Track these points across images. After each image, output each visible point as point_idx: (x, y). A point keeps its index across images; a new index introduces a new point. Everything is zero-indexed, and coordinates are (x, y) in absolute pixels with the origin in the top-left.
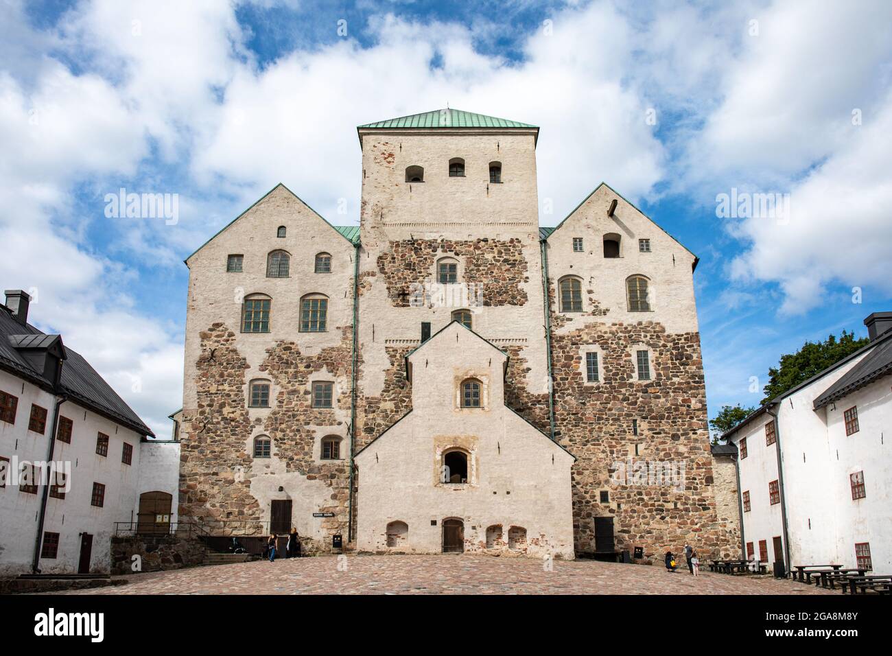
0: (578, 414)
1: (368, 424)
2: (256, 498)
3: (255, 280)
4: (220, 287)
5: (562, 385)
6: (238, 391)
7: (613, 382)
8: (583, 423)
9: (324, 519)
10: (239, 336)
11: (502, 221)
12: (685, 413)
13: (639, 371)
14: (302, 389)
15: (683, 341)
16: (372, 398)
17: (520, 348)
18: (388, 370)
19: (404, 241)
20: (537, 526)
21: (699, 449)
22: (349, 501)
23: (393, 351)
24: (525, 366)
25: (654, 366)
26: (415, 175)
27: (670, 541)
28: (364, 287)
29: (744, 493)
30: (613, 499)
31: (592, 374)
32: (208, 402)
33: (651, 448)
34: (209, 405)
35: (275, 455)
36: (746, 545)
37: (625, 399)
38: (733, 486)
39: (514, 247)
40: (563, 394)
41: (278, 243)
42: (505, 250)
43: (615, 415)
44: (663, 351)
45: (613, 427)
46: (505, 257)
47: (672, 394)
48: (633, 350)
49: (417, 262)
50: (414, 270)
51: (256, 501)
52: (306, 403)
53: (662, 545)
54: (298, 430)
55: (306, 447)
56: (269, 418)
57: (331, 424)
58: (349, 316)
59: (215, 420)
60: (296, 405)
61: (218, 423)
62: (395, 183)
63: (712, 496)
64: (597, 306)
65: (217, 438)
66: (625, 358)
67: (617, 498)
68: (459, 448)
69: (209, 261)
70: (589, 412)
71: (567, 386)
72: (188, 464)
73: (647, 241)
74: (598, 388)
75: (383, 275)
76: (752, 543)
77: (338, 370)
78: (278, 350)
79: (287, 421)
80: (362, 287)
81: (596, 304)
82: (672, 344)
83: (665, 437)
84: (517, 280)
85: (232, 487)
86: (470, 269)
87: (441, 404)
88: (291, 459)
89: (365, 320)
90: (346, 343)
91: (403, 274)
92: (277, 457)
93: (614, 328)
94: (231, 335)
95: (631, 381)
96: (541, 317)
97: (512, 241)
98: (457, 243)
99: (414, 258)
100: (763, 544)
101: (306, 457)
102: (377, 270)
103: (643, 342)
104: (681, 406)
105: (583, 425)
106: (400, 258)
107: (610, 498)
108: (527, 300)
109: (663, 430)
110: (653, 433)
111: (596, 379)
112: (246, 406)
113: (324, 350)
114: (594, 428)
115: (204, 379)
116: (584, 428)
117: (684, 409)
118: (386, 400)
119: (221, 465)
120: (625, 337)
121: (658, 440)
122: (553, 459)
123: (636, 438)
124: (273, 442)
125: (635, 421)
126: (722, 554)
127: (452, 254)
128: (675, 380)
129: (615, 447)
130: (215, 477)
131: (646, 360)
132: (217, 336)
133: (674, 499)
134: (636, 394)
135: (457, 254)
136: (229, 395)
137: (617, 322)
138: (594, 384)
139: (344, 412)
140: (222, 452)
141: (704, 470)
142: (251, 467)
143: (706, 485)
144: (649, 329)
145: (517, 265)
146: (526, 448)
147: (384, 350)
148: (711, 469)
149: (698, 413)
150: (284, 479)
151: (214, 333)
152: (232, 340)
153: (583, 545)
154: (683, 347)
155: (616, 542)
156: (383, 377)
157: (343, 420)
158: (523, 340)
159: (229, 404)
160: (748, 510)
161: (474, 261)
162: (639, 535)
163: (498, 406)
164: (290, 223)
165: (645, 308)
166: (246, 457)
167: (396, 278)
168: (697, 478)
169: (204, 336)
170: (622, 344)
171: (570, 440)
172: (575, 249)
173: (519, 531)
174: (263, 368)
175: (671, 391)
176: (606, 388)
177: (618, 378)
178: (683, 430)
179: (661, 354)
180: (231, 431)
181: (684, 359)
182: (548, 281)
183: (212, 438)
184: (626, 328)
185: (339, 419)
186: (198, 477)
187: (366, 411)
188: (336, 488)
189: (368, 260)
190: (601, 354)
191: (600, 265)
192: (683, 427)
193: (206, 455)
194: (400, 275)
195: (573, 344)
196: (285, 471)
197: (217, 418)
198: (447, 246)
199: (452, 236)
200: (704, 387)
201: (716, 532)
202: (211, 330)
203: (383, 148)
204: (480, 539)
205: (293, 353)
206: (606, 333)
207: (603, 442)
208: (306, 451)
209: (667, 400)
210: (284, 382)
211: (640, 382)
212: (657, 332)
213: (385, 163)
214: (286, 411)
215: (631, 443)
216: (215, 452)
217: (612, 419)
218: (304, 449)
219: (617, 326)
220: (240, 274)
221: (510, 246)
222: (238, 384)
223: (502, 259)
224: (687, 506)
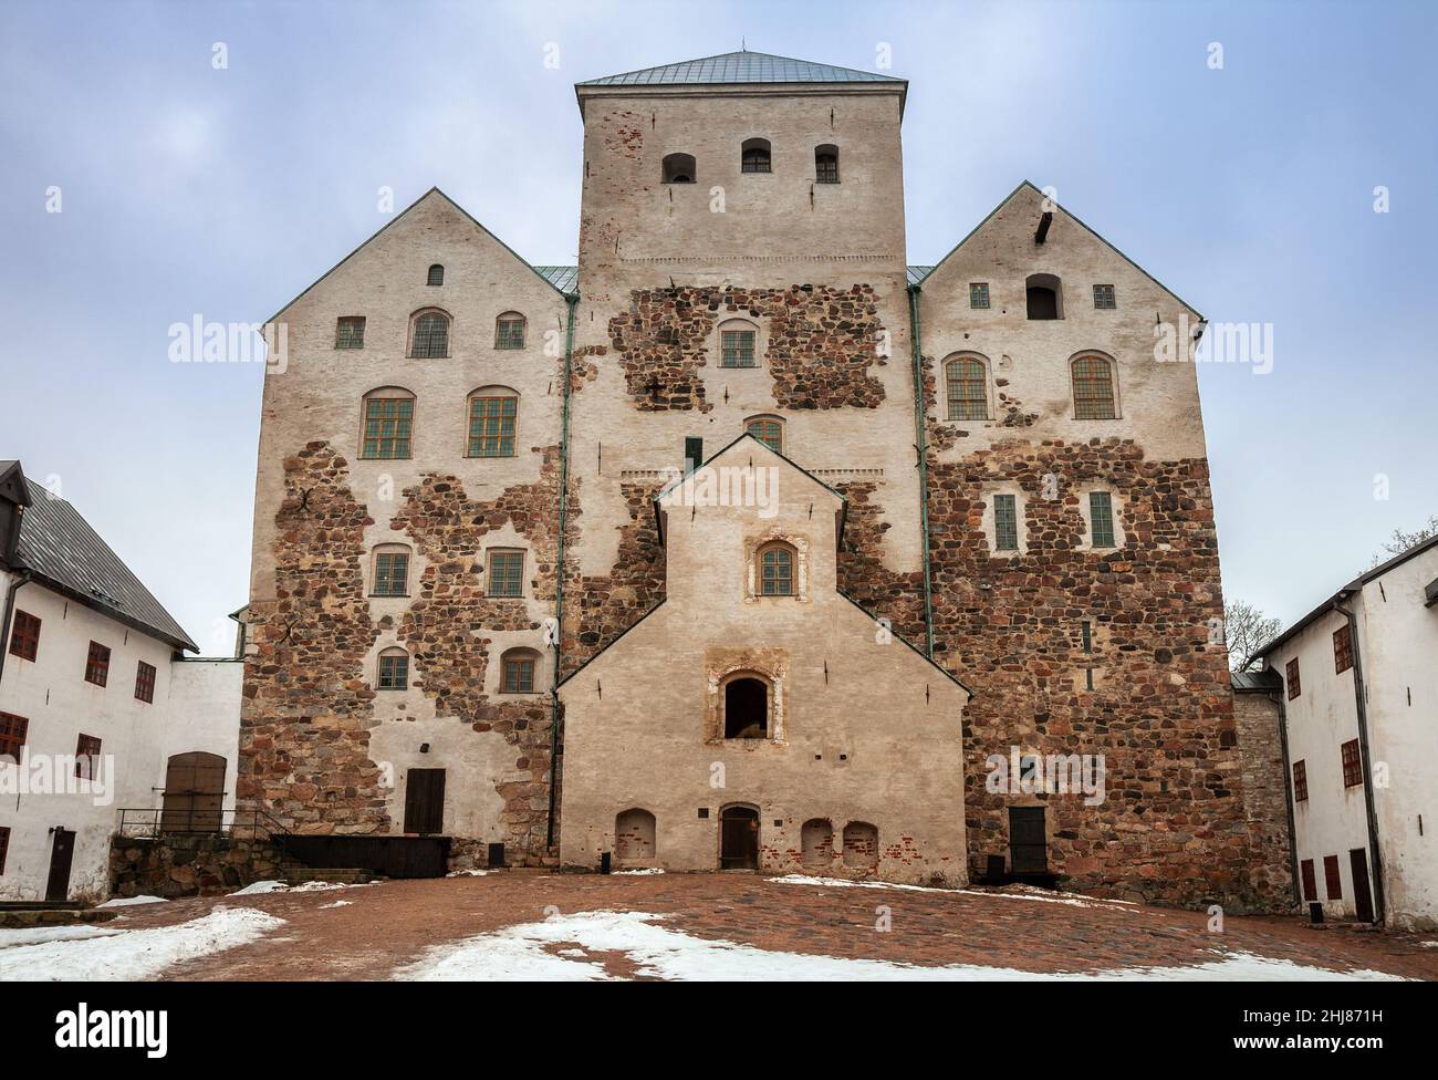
0: (978, 610)
1: (587, 628)
2: (379, 765)
4: (323, 375)
5: (948, 556)
8: (987, 628)
10: (353, 465)
11: (838, 253)
12: (1181, 610)
13: (1094, 530)
14: (468, 561)
15: (1175, 474)
16: (596, 579)
17: (870, 487)
19: (658, 290)
20: (896, 821)
21: (1208, 679)
23: (636, 491)
24: (880, 519)
25: (1122, 521)
27: (1154, 855)
28: (583, 375)
29: (1295, 765)
33: (1117, 676)
34: (296, 593)
35: (416, 684)
36: (1299, 865)
37: (1067, 584)
38: (1275, 752)
39: (860, 299)
41: (428, 296)
42: (843, 306)
43: (1048, 612)
44: (1138, 492)
45: (1045, 636)
46: (844, 319)
47: (1156, 575)
48: (1082, 492)
49: (680, 328)
50: (676, 343)
51: (380, 771)
52: (474, 589)
53: (1138, 861)
54: (459, 639)
55: (473, 670)
56: (407, 615)
57: (520, 628)
58: (554, 427)
59: (308, 621)
60: (456, 592)
61: (313, 625)
62: (645, 185)
63: (1234, 769)
64: (1013, 410)
65: (310, 654)
66: (1066, 507)
68: (752, 671)
69: (303, 328)
70: (1001, 607)
71: (957, 558)
72: (257, 701)
74: (1016, 561)
75: (620, 354)
76: (1311, 862)
80: (580, 375)
81: (1013, 405)
82: (1155, 481)
83: (1144, 655)
84: (866, 360)
85: (335, 745)
86: (779, 340)
87: (719, 589)
88: (445, 692)
89: (584, 434)
90: (550, 479)
91: (654, 351)
92: (420, 688)
93: (1047, 451)
94: (341, 463)
95: (1078, 548)
96: (908, 428)
97: (856, 289)
98: (754, 293)
100: (1331, 862)
101: (473, 689)
103: (1101, 476)
104: (1173, 597)
105: (989, 632)
106: (650, 322)
108: (883, 398)
109: (1140, 642)
110: (1121, 649)
111: (1014, 546)
113: (508, 490)
114: (1009, 638)
115: (289, 544)
116: (989, 637)
117: (1178, 604)
119: (317, 703)
120: (1068, 467)
121: (1131, 661)
122: (928, 695)
123: (1088, 657)
124: (412, 661)
125: (1086, 625)
126: (1252, 880)
127: (745, 314)
128: (1164, 547)
129: (1049, 673)
130: (305, 727)
131: (1109, 509)
132: (316, 466)
133: (1159, 774)
134: (1088, 575)
135: (755, 313)
136: (333, 574)
137: (1052, 439)
138: (1009, 555)
139: (544, 605)
140: (318, 680)
141: (1218, 719)
142: (371, 708)
143: (1221, 749)
144: (1111, 451)
145: (864, 332)
146: (876, 672)
147: (619, 490)
148: (1233, 717)
149: (1205, 611)
150: (432, 730)
151: (311, 460)
152: (342, 473)
154: (1177, 487)
155: (1049, 855)
156: (616, 539)
158: (876, 470)
159: (334, 591)
160: (1303, 796)
161: (787, 326)
162: (1093, 843)
163: (825, 592)
164: (449, 259)
165: (1110, 412)
166: (363, 689)
167: (643, 357)
168: (1205, 734)
170: (1062, 480)
171: (964, 660)
172: (974, 304)
173: (864, 830)
174: (397, 524)
175: (1153, 569)
178: (1178, 642)
179: (1135, 499)
180: (337, 640)
181: (1180, 509)
182: (920, 365)
183: (301, 653)
184: (1069, 450)
185: (533, 616)
186: (273, 725)
187: (583, 603)
191: (1021, 333)
192: (1178, 638)
194: (649, 351)
195: (969, 479)
196: (434, 715)
197: (311, 617)
198: (736, 299)
199: (746, 280)
200: (1216, 563)
201: (1242, 839)
202: (302, 454)
203: (623, 121)
204: (790, 845)
205: (453, 496)
206: (1031, 458)
207: (1025, 663)
208: (472, 677)
209: (1146, 588)
211: (1096, 551)
212: (1128, 458)
213: (625, 149)
214: (437, 603)
215: (1079, 667)
216: (307, 679)
217: (1043, 621)
218: (469, 674)
219: (1053, 446)
220: (360, 352)
221: (852, 299)
222: (351, 554)
223: (837, 323)
224: (1186, 789)
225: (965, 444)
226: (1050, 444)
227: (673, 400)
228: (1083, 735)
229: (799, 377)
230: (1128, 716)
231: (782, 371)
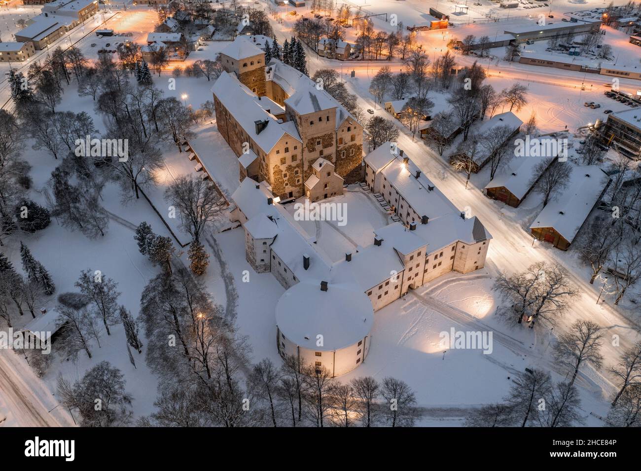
1: (305, 176)
3: (282, 154)
6: (281, 176)
9: (298, 193)
14: (293, 172)
18: (308, 165)
19: (311, 139)
22: (303, 189)
25: (354, 152)
26: (312, 123)
28: (304, 151)
31: (343, 156)
32: (276, 180)
39: (331, 135)
40: (338, 161)
41: (286, 146)
43: (347, 162)
45: (346, 165)
48: (351, 150)
50: (312, 144)
56: (287, 179)
60: (292, 176)
62: (308, 126)
66: (349, 152)
73: (356, 127)
77: (299, 167)
78: (288, 166)
79: (291, 179)
84: (331, 141)
90: (301, 162)
92: (290, 185)
94: (279, 166)
96: (335, 147)
99: (313, 141)
101: (294, 184)
102: (306, 147)
103: (353, 147)
104: (358, 157)
108: (333, 145)
112: (283, 178)
113: (297, 164)
115: (275, 176)
116: (341, 166)
118: (308, 171)
119: (280, 190)
135: (320, 139)
147: (308, 162)
150: (291, 189)
151: (276, 167)
157: (301, 176)
158: (332, 152)
159: (280, 179)
161: (324, 139)
164: (288, 141)
165: (354, 140)
166: (284, 187)
167: (310, 147)
169: (274, 168)
172: (342, 132)
174: (286, 171)
176: (346, 158)
177: (348, 155)
179: (355, 149)
182: (337, 140)
187: (305, 173)
188: (300, 187)
189: (304, 145)
190: (345, 152)
191: (347, 134)
193: (277, 189)
195: (340, 151)
199: (319, 135)
203: (306, 118)
205: (291, 166)
206: (346, 147)
207: (344, 167)
210: (290, 172)
212: (355, 145)
213: (306, 122)
220: (279, 154)
225: (342, 146)
226: (348, 145)
227: (312, 151)
231: (323, 144)
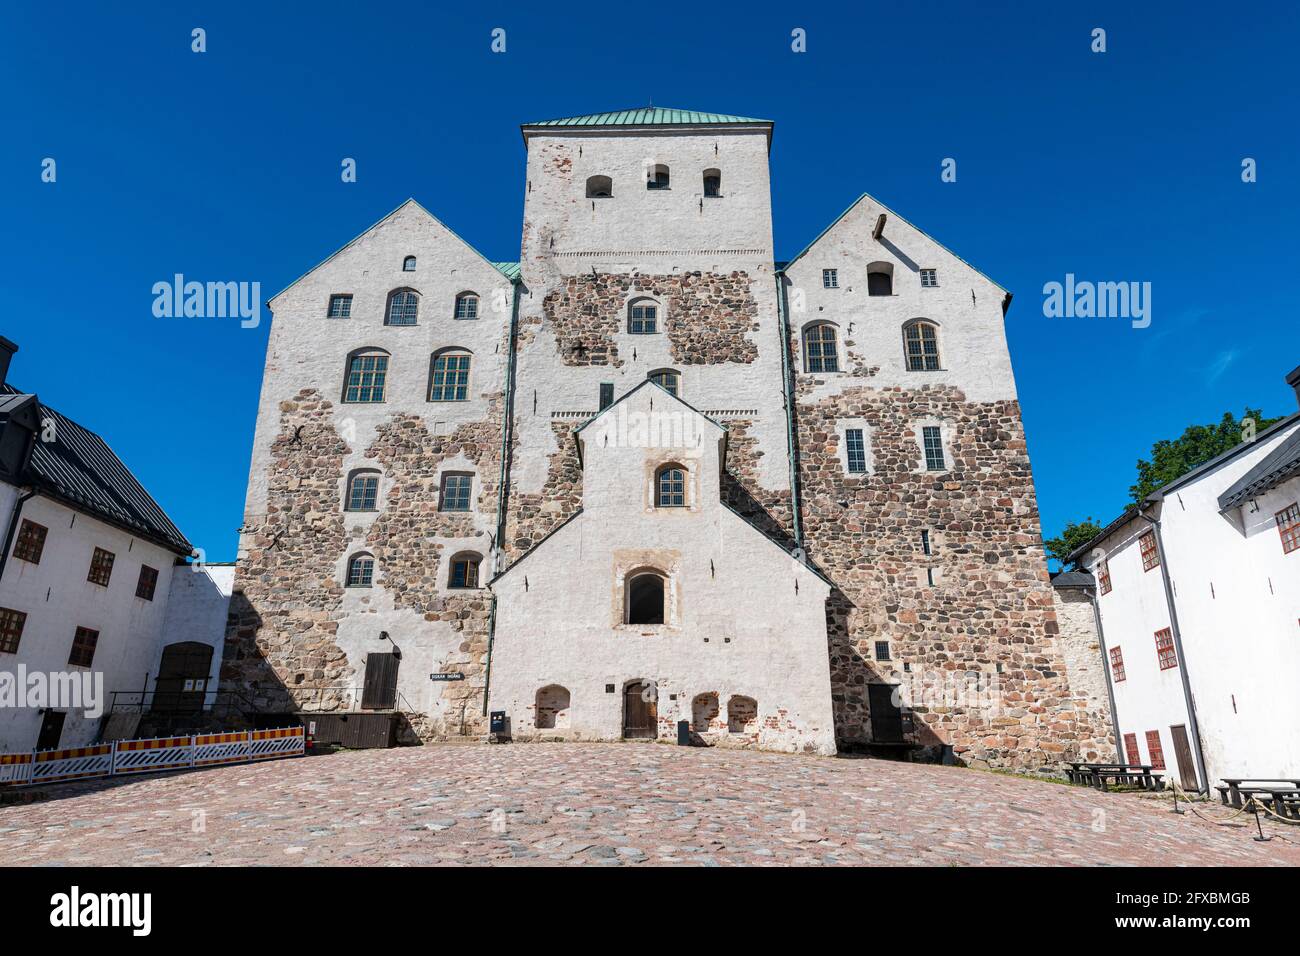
0: (836, 520)
1: (521, 535)
2: (345, 650)
3: (367, 329)
4: (315, 338)
5: (811, 478)
6: (332, 487)
7: (889, 473)
8: (844, 534)
9: (447, 683)
10: (338, 408)
11: (721, 248)
12: (1004, 521)
13: (927, 456)
14: (426, 482)
15: (994, 413)
16: (529, 496)
18: (555, 455)
19: (583, 276)
20: (774, 696)
21: (1031, 577)
22: (486, 654)
23: (563, 428)
24: (755, 449)
25: (950, 449)
26: (599, 188)
27: (995, 727)
28: (524, 339)
29: (1111, 651)
30: (897, 655)
31: (856, 461)
32: (285, 504)
33: (953, 574)
34: (284, 509)
35: (379, 582)
36: (1122, 738)
37: (909, 499)
38: (1093, 638)
39: (738, 282)
40: (813, 490)
41: (402, 279)
42: (725, 287)
43: (894, 522)
44: (963, 427)
45: (891, 541)
46: (725, 297)
47: (981, 492)
48: (917, 427)
49: (600, 304)
50: (596, 315)
51: (345, 655)
52: (431, 504)
53: (982, 733)
54: (417, 545)
55: (426, 569)
56: (374, 526)
57: (467, 535)
58: (501, 378)
59: (292, 531)
60: (417, 507)
61: (297, 535)
62: (572, 199)
63: (1059, 654)
64: (860, 364)
65: (292, 558)
66: (906, 438)
67: (904, 654)
68: (652, 568)
69: (302, 302)
70: (853, 517)
71: (818, 479)
72: (243, 597)
73: (933, 271)
74: (866, 482)
75: (551, 322)
76: (1133, 735)
77: (481, 455)
78: (395, 426)
79: (402, 531)
80: (521, 339)
81: (859, 360)
82: (977, 417)
83: (975, 557)
84: (743, 327)
85: (308, 634)
86: (675, 313)
87: (625, 501)
88: (403, 588)
89: (524, 383)
90: (495, 417)
91: (579, 321)
92: (382, 586)
93: (887, 395)
94: (327, 406)
95: (916, 471)
96: (777, 378)
97: (735, 274)
98: (655, 278)
99: (594, 297)
100: (1153, 737)
101: (426, 585)
102: (541, 315)
103: (932, 415)
104: (998, 510)
105: (845, 538)
106: (576, 299)
107: (891, 653)
108: (757, 356)
109: (971, 547)
110: (956, 552)
111: (862, 468)
112: (341, 508)
113: (462, 427)
114: (862, 543)
115: (281, 470)
116: (846, 541)
117: (1002, 515)
118: (550, 500)
119: (296, 598)
120: (904, 407)
121: (964, 561)
122: (797, 588)
123: (928, 558)
124: (377, 563)
125: (925, 533)
126: (1084, 751)
127: (649, 293)
128: (985, 470)
129: (897, 571)
130: (283, 618)
131: (938, 442)
132: (307, 408)
133: (995, 658)
134: (925, 492)
135: (657, 293)
136: (316, 494)
137: (891, 386)
138: (859, 476)
139: (486, 517)
140: (297, 579)
141: (1041, 611)
142: (340, 602)
143: (1046, 637)
144: (939, 395)
145: (741, 306)
146: (753, 569)
147: (549, 427)
148: (1053, 610)
149: (1024, 521)
150: (390, 620)
151: (302, 404)
152: (328, 413)
153: (852, 730)
154: (994, 422)
155: (905, 726)
156: (546, 465)
157: (484, 528)
158: (752, 412)
159: (316, 507)
160: (1121, 678)
161: (681, 302)
162: (942, 716)
163: (711, 505)
164: (421, 251)
165: (934, 365)
166: (335, 586)
167: (571, 325)
168: (1032, 623)
169: (287, 409)
170: (900, 418)
171: (826, 561)
172: (827, 285)
173: (745, 703)
174: (371, 453)
175: (978, 487)
176: (878, 482)
177: (895, 466)
178: (1003, 547)
179: (961, 432)
180: (316, 546)
181: (998, 440)
182: (787, 329)
183: (284, 557)
184: (905, 395)
185: (478, 527)
186: (256, 618)
187: (520, 514)
188: (469, 634)
189: (532, 301)
190: (868, 432)
191: (863, 306)
192: (1002, 543)
193: (273, 584)
194: (575, 321)
195: (825, 418)
196: (393, 608)
197: (295, 528)
198: (643, 282)
199: (650, 268)
200: (1031, 483)
201: (1070, 714)
202: (298, 399)
203: (556, 152)
204: (683, 716)
205: (417, 432)
206: (874, 401)
207: (876, 563)
208: (426, 576)
209: (973, 501)
210: (400, 474)
211: (930, 473)
212: (953, 402)
213: (557, 172)
214: (401, 516)
215: (921, 567)
216: (287, 579)
217: (890, 529)
218: (423, 574)
219: (892, 391)
220: (347, 320)
221: (732, 282)
222: (331, 477)
223: (720, 299)
224: (1018, 670)
225: (822, 390)
226: (890, 390)
227: (594, 358)
228: (928, 624)
229: (692, 341)
230: (965, 608)
231: (678, 336)
